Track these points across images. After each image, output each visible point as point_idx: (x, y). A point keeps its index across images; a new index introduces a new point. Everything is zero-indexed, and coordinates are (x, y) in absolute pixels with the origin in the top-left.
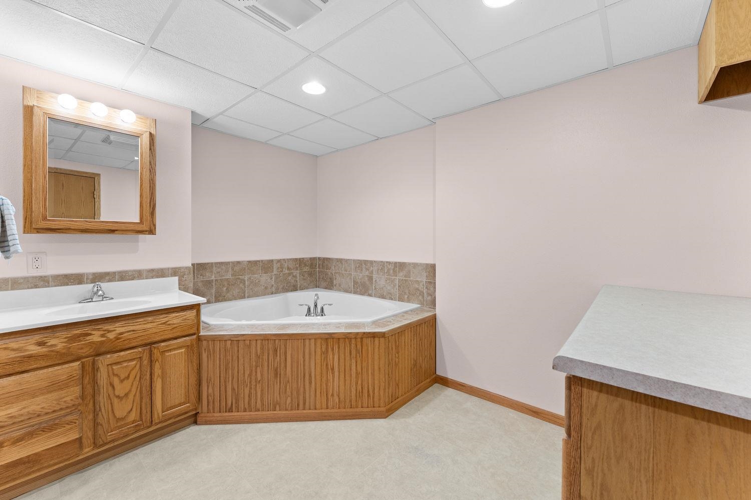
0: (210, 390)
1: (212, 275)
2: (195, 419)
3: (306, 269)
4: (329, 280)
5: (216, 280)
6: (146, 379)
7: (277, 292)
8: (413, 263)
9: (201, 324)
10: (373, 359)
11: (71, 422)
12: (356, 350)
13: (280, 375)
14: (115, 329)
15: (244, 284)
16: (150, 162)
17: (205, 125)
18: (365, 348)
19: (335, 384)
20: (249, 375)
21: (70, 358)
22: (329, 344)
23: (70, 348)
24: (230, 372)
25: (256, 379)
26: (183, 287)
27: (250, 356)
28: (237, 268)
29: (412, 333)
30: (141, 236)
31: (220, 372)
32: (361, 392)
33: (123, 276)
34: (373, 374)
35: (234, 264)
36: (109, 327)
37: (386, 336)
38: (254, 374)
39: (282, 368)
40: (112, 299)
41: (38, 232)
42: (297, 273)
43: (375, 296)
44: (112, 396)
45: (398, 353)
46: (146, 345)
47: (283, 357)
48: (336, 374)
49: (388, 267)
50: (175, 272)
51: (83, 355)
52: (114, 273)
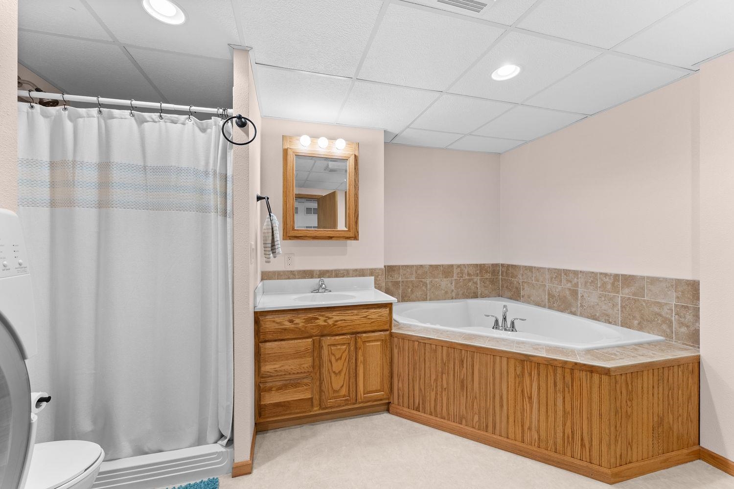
0: (400, 385)
1: (399, 277)
2: (387, 408)
3: (488, 276)
4: (514, 290)
5: (402, 282)
6: (353, 362)
7: (457, 297)
8: (648, 278)
9: (393, 321)
10: (590, 400)
11: (306, 385)
12: (564, 382)
13: (467, 388)
14: (333, 317)
15: (426, 287)
16: (355, 180)
17: (394, 141)
18: (576, 384)
19: (534, 417)
20: (435, 380)
21: (306, 335)
22: (526, 367)
23: (306, 327)
24: (418, 372)
25: (442, 385)
26: (378, 287)
27: (436, 361)
28: (420, 272)
29: (656, 378)
30: (349, 242)
31: (409, 370)
32: (571, 436)
33: (337, 274)
34: (590, 420)
35: (417, 267)
36: (330, 315)
37: (612, 374)
38: (440, 380)
39: (469, 381)
40: (330, 291)
41: (290, 239)
42: (477, 279)
43: (581, 315)
44: (330, 370)
45: (631, 400)
46: (352, 333)
47: (470, 371)
48: (535, 405)
49: (602, 280)
50: (372, 272)
51: (314, 334)
52: (332, 271)
